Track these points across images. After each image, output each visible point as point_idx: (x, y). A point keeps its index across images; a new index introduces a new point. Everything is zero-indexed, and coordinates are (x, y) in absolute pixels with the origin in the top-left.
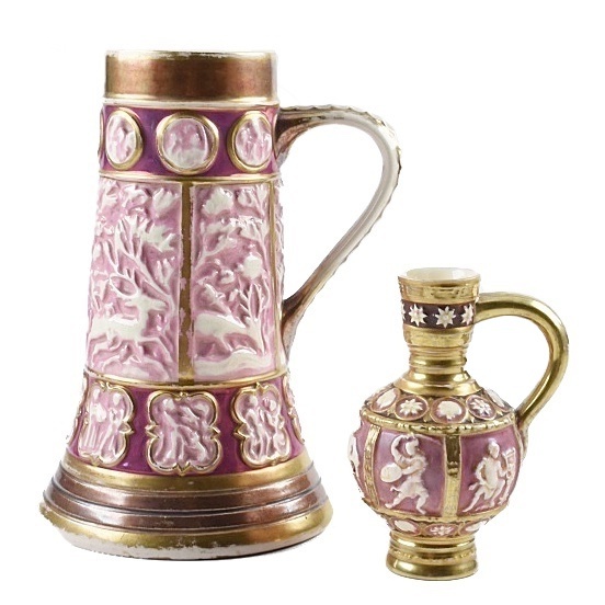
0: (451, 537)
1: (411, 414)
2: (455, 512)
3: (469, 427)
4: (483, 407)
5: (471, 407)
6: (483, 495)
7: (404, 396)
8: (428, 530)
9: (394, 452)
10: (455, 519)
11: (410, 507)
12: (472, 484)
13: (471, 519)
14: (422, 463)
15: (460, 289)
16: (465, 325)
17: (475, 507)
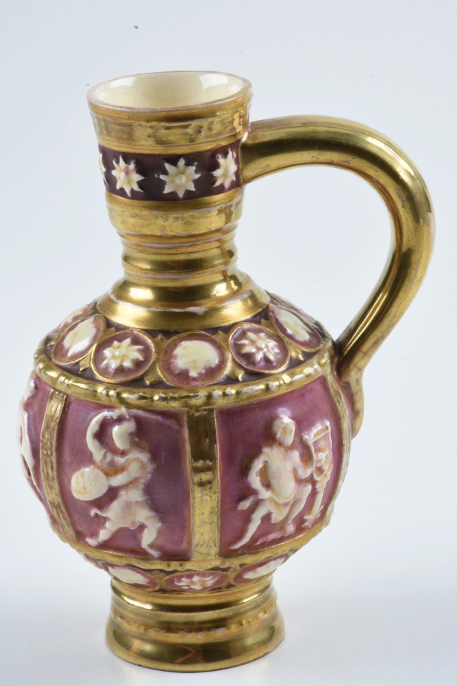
0: (219, 589)
1: (121, 370)
2: (215, 550)
3: (232, 391)
4: (264, 346)
5: (238, 348)
6: (267, 518)
7: (110, 333)
8: (171, 581)
9: (91, 444)
10: (217, 563)
11: (131, 544)
12: (243, 497)
13: (249, 560)
14: (143, 466)
15: (204, 123)
16: (221, 189)
17: (254, 539)
